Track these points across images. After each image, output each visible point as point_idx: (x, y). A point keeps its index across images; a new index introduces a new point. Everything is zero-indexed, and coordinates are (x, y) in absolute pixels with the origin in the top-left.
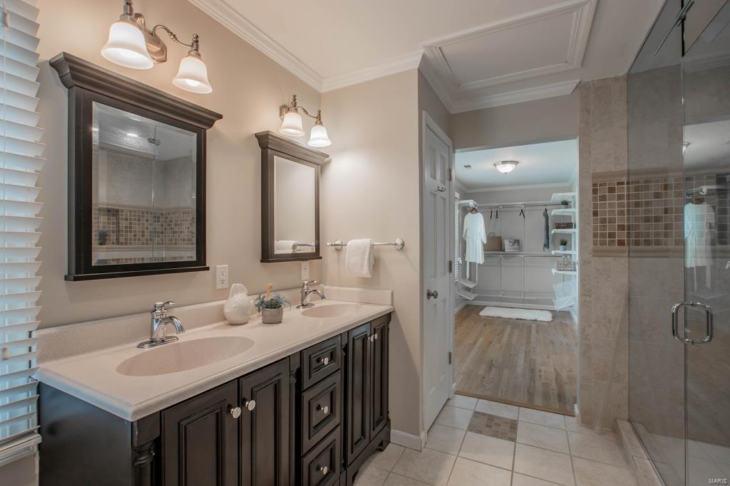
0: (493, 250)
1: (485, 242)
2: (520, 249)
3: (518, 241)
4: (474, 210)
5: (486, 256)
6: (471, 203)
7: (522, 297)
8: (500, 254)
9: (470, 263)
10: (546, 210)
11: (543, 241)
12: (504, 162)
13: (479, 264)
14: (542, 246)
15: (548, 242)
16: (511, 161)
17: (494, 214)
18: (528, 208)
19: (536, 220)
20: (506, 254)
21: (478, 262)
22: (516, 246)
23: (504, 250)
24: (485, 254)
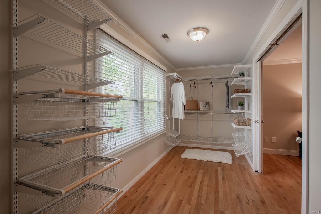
0: (192, 109)
1: (185, 104)
2: (210, 108)
3: (209, 103)
4: (177, 81)
5: (186, 114)
6: (175, 75)
7: (211, 142)
8: (196, 112)
9: (175, 118)
10: (228, 82)
11: (225, 103)
12: (196, 29)
13: (181, 120)
14: (225, 107)
15: (229, 104)
16: (202, 28)
17: (192, 85)
18: (215, 81)
19: (221, 88)
20: (201, 112)
21: (180, 118)
22: (207, 107)
23: (199, 110)
24: (185, 112)
